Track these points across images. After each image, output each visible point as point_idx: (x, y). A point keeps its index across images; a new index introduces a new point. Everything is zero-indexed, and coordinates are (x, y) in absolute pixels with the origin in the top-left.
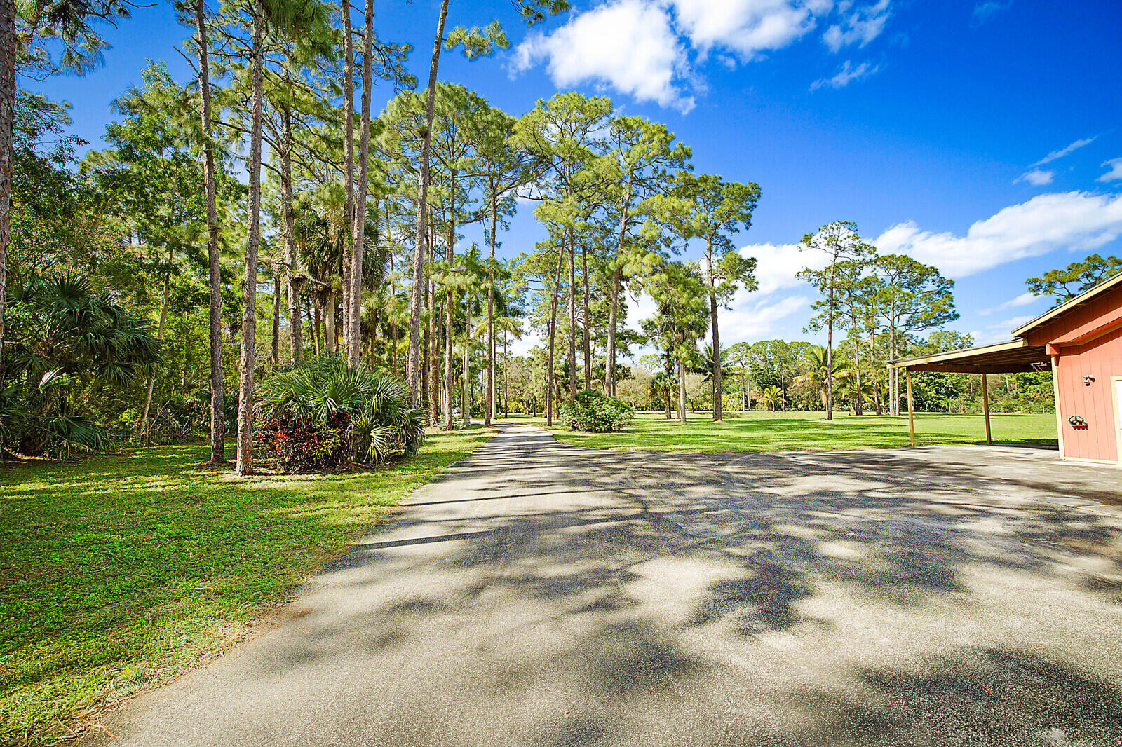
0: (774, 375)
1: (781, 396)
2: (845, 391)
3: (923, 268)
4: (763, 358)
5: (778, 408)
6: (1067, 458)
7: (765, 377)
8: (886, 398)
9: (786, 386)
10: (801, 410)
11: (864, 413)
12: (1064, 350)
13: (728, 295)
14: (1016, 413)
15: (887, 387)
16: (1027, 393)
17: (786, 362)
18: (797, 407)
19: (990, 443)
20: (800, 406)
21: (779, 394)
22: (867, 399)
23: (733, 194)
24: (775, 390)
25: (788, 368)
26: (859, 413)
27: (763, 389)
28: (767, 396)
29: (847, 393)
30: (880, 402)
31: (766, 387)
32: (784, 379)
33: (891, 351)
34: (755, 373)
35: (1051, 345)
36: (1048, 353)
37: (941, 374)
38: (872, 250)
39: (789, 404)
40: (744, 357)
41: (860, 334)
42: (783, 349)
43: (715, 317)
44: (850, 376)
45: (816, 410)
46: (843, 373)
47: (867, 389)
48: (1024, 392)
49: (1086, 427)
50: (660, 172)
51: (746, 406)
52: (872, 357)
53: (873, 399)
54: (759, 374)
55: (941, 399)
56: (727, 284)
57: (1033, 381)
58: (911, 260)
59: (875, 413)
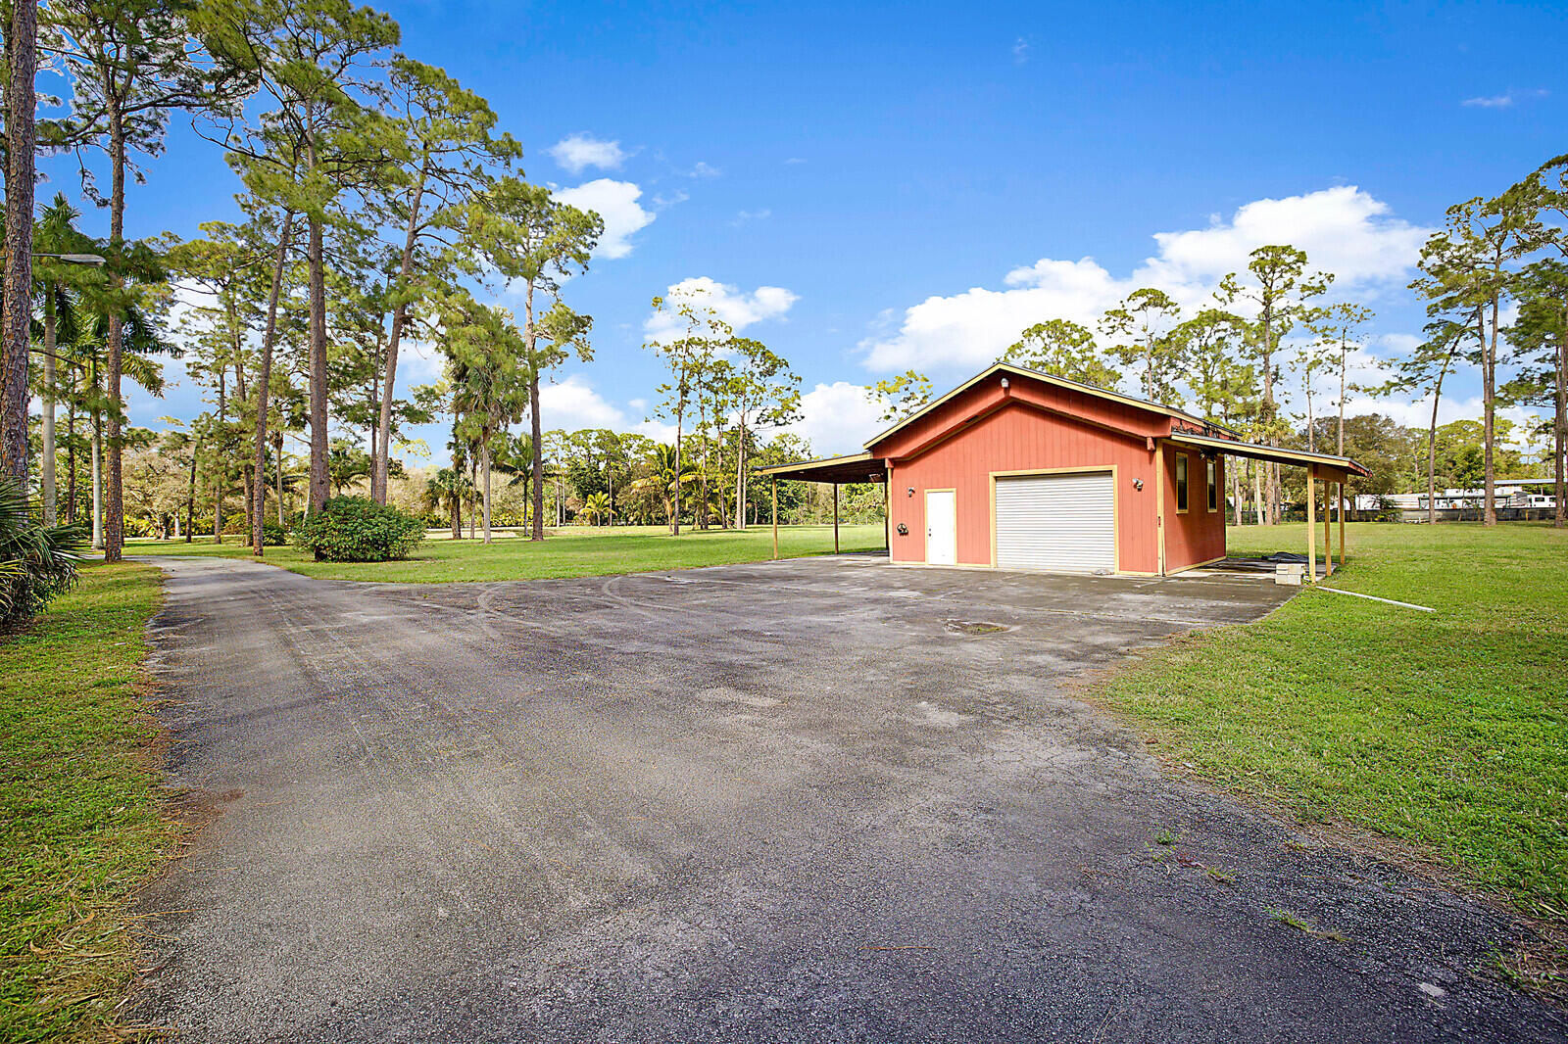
0: (599, 477)
1: (608, 506)
2: (690, 500)
3: (775, 359)
4: (585, 452)
5: (604, 522)
6: (895, 562)
7: (588, 480)
8: (733, 507)
9: (615, 492)
10: (632, 524)
11: (710, 527)
12: (898, 463)
13: (555, 364)
14: (845, 525)
15: (733, 495)
16: (853, 504)
17: (615, 460)
18: (627, 520)
19: (838, 553)
20: (631, 519)
21: (606, 503)
22: (713, 509)
23: (569, 221)
24: (601, 496)
25: (617, 468)
26: (705, 525)
27: (585, 496)
28: (591, 507)
29: (691, 502)
30: (726, 514)
31: (588, 493)
32: (613, 482)
33: (740, 453)
34: (575, 474)
35: (890, 459)
36: (886, 466)
37: (784, 481)
38: (728, 329)
39: (618, 516)
40: (560, 449)
41: (708, 431)
42: (612, 441)
43: (536, 393)
44: (696, 481)
45: (651, 524)
46: (689, 477)
47: (713, 498)
48: (851, 502)
49: (907, 534)
50: (473, 168)
51: (561, 521)
52: (720, 459)
53: (720, 509)
54: (580, 475)
55: (783, 509)
56: (554, 347)
57: (859, 492)
58: (764, 348)
59: (721, 527)
